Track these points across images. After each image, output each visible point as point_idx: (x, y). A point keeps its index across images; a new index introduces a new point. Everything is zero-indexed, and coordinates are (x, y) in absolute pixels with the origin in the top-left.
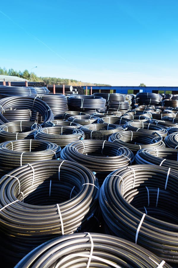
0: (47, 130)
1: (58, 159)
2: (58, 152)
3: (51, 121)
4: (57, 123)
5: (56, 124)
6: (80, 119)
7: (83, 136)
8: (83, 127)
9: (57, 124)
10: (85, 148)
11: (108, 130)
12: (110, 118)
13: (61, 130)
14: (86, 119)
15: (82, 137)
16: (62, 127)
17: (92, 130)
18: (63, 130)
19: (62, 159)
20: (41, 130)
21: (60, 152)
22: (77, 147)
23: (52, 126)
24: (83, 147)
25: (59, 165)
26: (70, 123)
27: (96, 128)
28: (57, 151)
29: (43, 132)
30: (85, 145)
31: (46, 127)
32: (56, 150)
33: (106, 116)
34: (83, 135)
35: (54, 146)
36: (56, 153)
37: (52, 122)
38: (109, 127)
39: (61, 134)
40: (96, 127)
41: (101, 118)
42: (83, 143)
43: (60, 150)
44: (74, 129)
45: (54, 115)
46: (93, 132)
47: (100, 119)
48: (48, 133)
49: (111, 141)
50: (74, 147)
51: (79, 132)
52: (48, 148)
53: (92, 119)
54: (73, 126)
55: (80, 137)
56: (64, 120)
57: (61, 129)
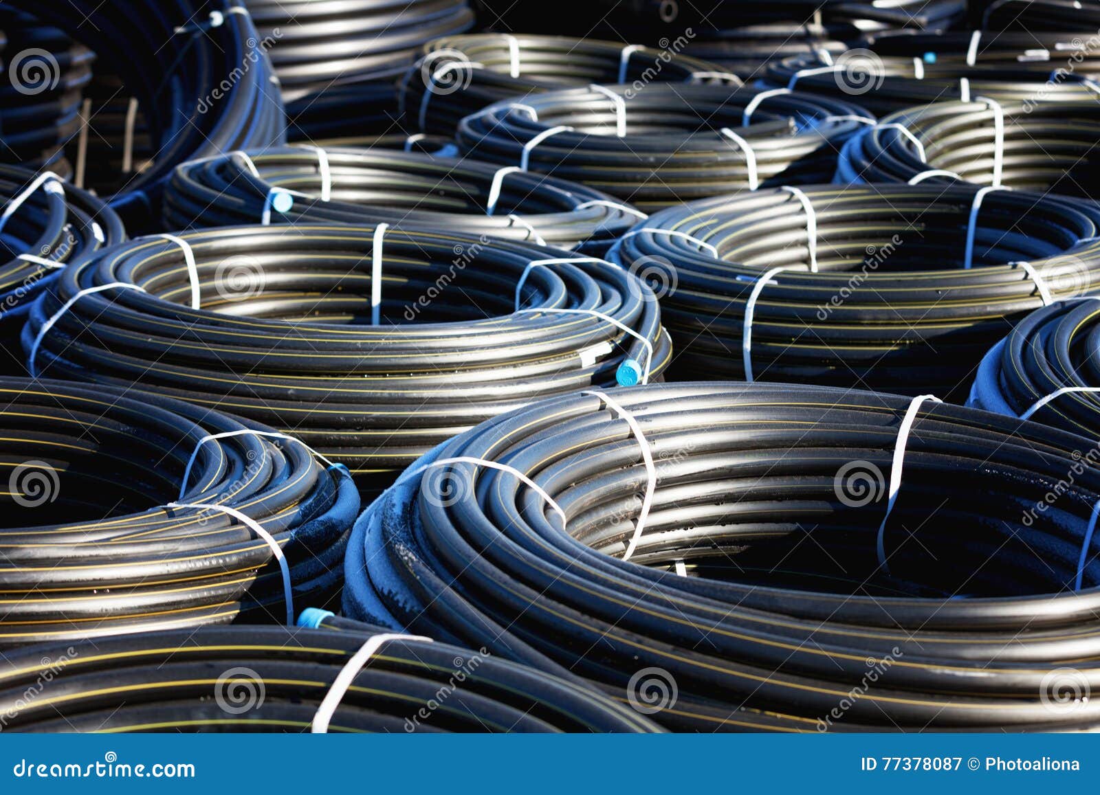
0: (192, 268)
1: (315, 616)
2: (312, 528)
3: (243, 158)
4: (327, 176)
5: (310, 196)
6: (621, 131)
7: (645, 341)
8: (648, 231)
9: (326, 195)
10: (664, 485)
11: (968, 271)
12: (998, 111)
13: (367, 269)
14: (691, 128)
15: (624, 348)
16: (381, 229)
17: (758, 272)
18: (386, 270)
19: (359, 614)
20: (110, 266)
21: (335, 534)
22: (556, 477)
23: (257, 221)
24: (630, 480)
25: (320, 694)
26: (486, 185)
27: (814, 249)
28: (308, 516)
29: (140, 289)
30: (662, 445)
31: (177, 228)
32: (293, 512)
33: (955, 94)
34: (638, 324)
35: (265, 456)
36: (285, 550)
37: (255, 173)
38: (988, 233)
39: (362, 315)
40: (813, 233)
41: (879, 116)
42: (639, 429)
43: (336, 513)
44: (530, 250)
45: (288, 84)
46: (767, 294)
47: (875, 126)
48: (196, 305)
49: (998, 407)
50: (512, 473)
51: (594, 289)
52: (192, 484)
53: (771, 135)
54: (518, 220)
55: (606, 348)
56: (416, 148)
57: (367, 249)
